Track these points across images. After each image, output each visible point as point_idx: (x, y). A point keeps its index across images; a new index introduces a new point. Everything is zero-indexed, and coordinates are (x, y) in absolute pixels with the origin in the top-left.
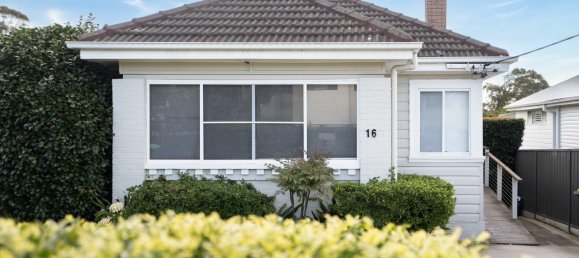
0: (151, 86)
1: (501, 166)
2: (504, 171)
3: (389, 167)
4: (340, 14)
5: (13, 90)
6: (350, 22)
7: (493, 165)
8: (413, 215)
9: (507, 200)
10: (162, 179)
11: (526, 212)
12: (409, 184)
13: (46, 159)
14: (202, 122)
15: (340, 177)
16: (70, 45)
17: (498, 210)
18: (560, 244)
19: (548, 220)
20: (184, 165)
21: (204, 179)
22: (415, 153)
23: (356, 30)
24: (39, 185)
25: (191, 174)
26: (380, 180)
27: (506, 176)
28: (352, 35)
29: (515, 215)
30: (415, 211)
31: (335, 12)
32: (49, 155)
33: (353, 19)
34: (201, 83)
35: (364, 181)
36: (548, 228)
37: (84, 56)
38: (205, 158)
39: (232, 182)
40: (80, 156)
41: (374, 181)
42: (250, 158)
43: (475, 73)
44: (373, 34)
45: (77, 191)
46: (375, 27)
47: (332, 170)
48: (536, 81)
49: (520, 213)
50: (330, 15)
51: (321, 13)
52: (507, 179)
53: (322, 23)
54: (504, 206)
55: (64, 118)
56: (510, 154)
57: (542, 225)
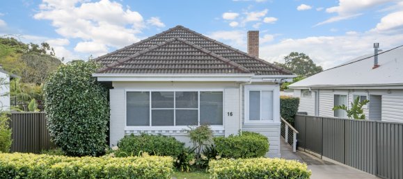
0: (127, 92)
1: (288, 125)
2: (289, 127)
3: (238, 129)
4: (214, 57)
5: (71, 96)
6: (219, 62)
7: (283, 123)
8: (251, 151)
9: (290, 142)
10: (132, 135)
11: (300, 148)
12: (249, 137)
13: (85, 127)
14: (151, 109)
15: (216, 134)
16: (94, 75)
17: (286, 147)
18: (317, 164)
19: (311, 152)
20: (143, 128)
21: (152, 135)
22: (247, 121)
23: (223, 66)
24: (81, 138)
25: (146, 133)
26: (234, 135)
27: (290, 130)
28: (222, 69)
29: (295, 150)
30: (252, 150)
31: (211, 56)
32: (86, 125)
33: (221, 60)
34: (150, 91)
35: (227, 136)
36: (311, 156)
37: (99, 80)
38: (152, 125)
39: (165, 136)
40: (98, 125)
41: (231, 136)
42: (173, 125)
43: (277, 83)
44: (231, 69)
45: (97, 141)
46: (231, 65)
47: (212, 131)
48: (305, 60)
49: (297, 149)
50: (209, 58)
51: (204, 56)
52: (291, 132)
53: (206, 62)
54: (289, 145)
55: (93, 109)
56: (292, 117)
57: (308, 155)
